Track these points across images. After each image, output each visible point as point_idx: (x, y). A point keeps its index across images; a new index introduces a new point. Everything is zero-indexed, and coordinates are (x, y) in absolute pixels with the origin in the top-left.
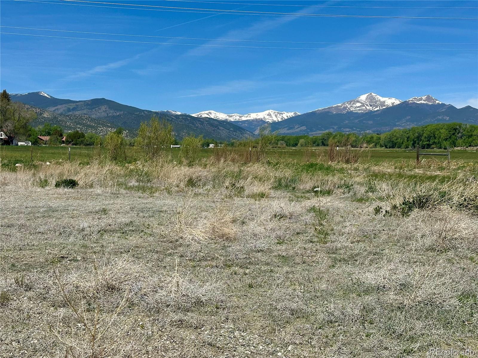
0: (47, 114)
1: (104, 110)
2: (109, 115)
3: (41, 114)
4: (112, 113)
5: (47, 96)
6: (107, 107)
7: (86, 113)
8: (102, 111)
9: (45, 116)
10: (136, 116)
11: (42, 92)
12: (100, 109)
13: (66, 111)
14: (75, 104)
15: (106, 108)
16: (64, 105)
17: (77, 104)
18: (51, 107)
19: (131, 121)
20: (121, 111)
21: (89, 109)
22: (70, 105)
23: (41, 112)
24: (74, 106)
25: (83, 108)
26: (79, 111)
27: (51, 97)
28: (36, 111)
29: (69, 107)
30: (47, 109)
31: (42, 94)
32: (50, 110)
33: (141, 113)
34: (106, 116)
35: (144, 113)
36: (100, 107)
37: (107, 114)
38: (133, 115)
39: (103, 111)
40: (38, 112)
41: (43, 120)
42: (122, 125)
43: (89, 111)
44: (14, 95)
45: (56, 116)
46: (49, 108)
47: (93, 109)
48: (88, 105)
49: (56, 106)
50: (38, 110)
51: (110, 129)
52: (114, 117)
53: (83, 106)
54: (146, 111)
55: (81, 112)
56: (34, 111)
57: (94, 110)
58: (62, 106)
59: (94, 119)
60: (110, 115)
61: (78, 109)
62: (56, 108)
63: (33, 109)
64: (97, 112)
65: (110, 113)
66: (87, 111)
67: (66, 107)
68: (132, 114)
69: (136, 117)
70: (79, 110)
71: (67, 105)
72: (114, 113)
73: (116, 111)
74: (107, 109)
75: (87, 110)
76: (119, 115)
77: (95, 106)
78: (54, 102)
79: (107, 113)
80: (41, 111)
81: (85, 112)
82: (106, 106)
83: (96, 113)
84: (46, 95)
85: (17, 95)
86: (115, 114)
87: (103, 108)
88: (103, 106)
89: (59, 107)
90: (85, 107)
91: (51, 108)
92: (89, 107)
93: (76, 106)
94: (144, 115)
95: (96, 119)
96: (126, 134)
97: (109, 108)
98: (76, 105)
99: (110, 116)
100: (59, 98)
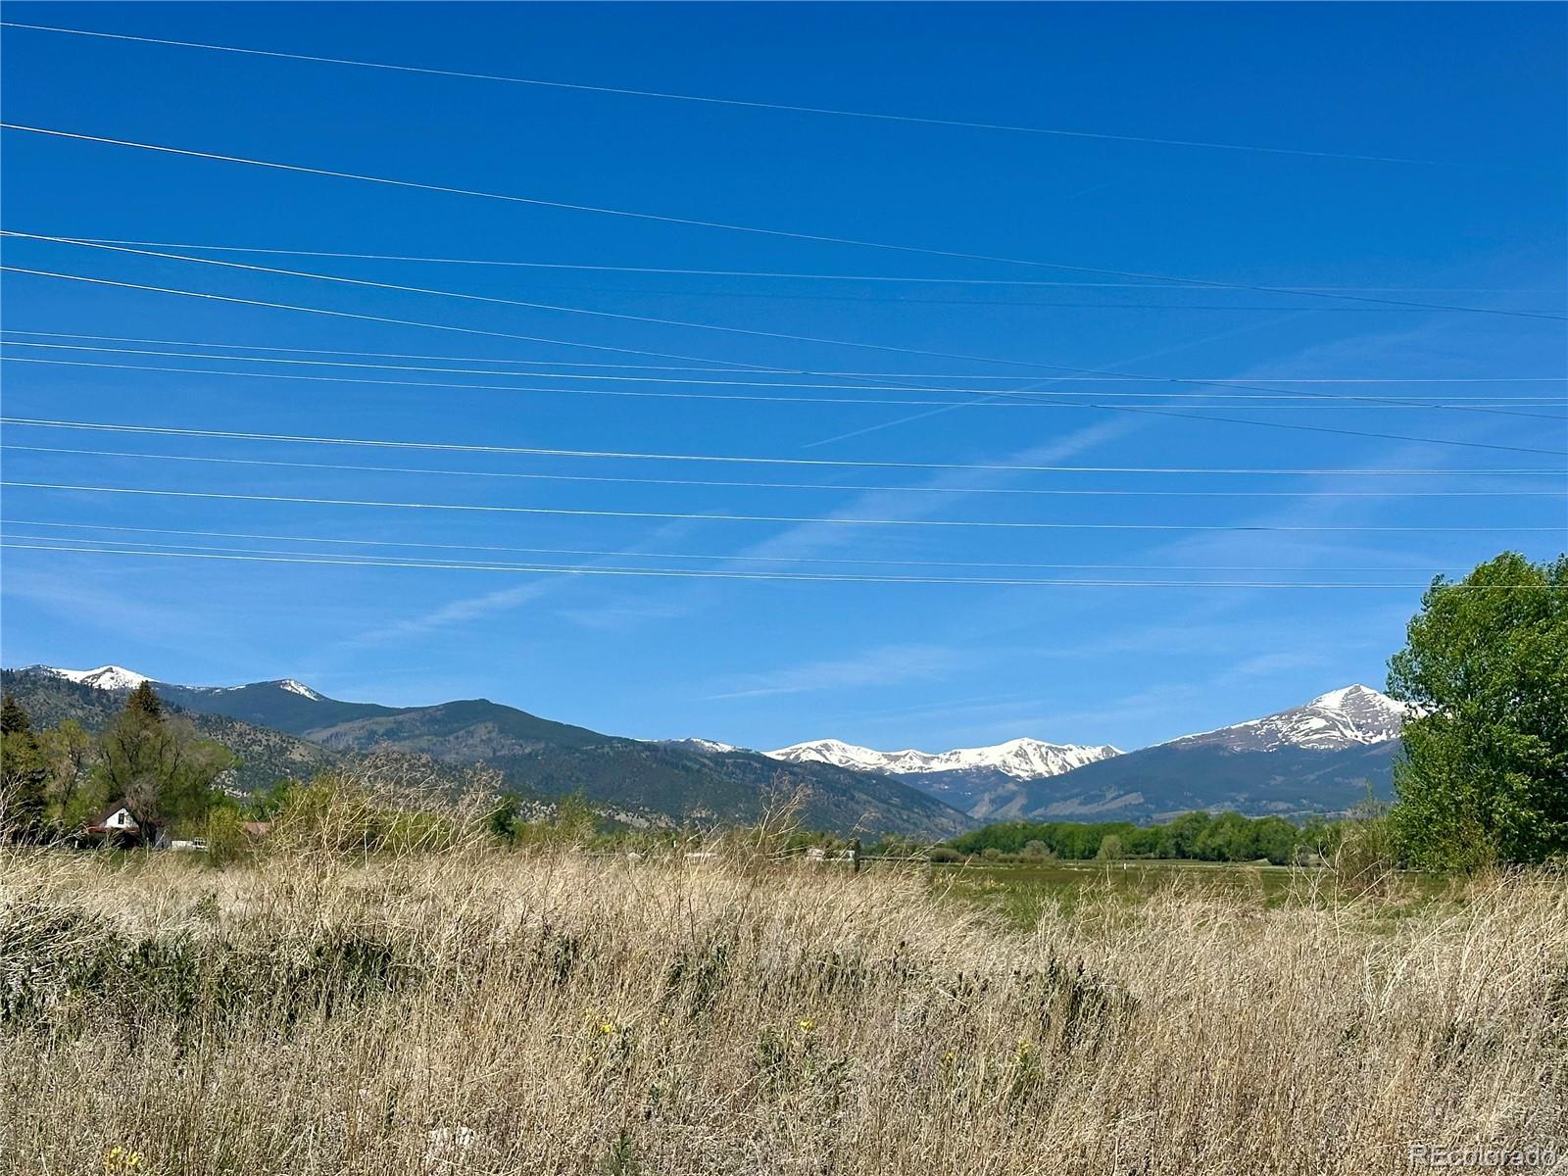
0: (302, 750)
1: (484, 738)
2: (498, 754)
3: (283, 751)
4: (509, 746)
5: (307, 694)
6: (494, 727)
7: (426, 747)
8: (479, 739)
9: (296, 757)
10: (585, 757)
11: (292, 683)
12: (471, 734)
13: (363, 741)
14: (391, 718)
15: (489, 732)
16: (358, 724)
17: (400, 718)
18: (318, 729)
19: (569, 773)
20: (538, 739)
21: (436, 735)
22: (377, 723)
23: (284, 745)
24: (389, 726)
25: (417, 732)
26: (403, 743)
27: (318, 696)
28: (267, 740)
29: (375, 727)
30: (304, 734)
31: (289, 689)
32: (313, 737)
33: (603, 747)
34: (491, 755)
35: (612, 748)
36: (472, 728)
37: (494, 752)
38: (577, 754)
39: (482, 740)
40: (274, 746)
41: (288, 771)
42: (540, 786)
43: (435, 740)
44: (202, 692)
45: (330, 759)
46: (309, 734)
47: (451, 732)
48: (433, 720)
49: (334, 726)
50: (274, 740)
51: (500, 797)
52: (514, 760)
53: (418, 724)
54: (620, 740)
55: (411, 744)
56: (260, 741)
57: (451, 738)
58: (350, 724)
59: (450, 768)
60: (502, 753)
61: (402, 735)
62: (332, 730)
63: (260, 736)
64: (461, 743)
65: (503, 746)
66: (429, 740)
67: (362, 728)
68: (573, 750)
69: (583, 760)
70: (405, 739)
71: (366, 722)
72: (517, 747)
73: (521, 741)
74: (494, 735)
75: (429, 737)
76: (530, 754)
77: (455, 725)
78: (329, 712)
79: (495, 746)
80: (284, 741)
81: (423, 743)
82: (490, 725)
83: (457, 747)
84: (302, 690)
85: (212, 690)
86: (518, 750)
87: (481, 731)
88: (482, 726)
89: (342, 727)
90: (424, 729)
91: (317, 732)
92: (436, 727)
93: (394, 726)
94: (611, 754)
95: (456, 766)
96: (551, 815)
97: (501, 731)
98: (395, 722)
99: (504, 757)
100: (345, 701)
